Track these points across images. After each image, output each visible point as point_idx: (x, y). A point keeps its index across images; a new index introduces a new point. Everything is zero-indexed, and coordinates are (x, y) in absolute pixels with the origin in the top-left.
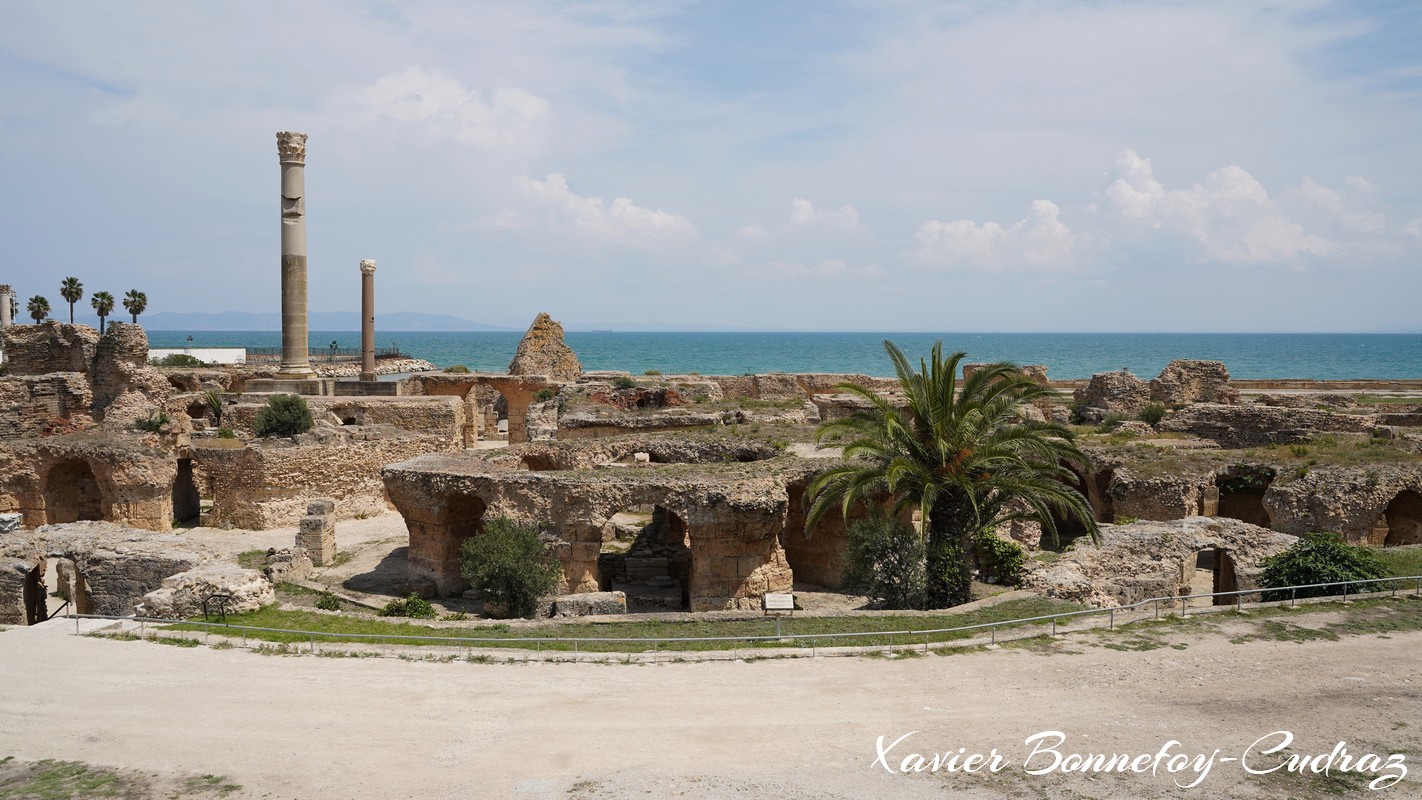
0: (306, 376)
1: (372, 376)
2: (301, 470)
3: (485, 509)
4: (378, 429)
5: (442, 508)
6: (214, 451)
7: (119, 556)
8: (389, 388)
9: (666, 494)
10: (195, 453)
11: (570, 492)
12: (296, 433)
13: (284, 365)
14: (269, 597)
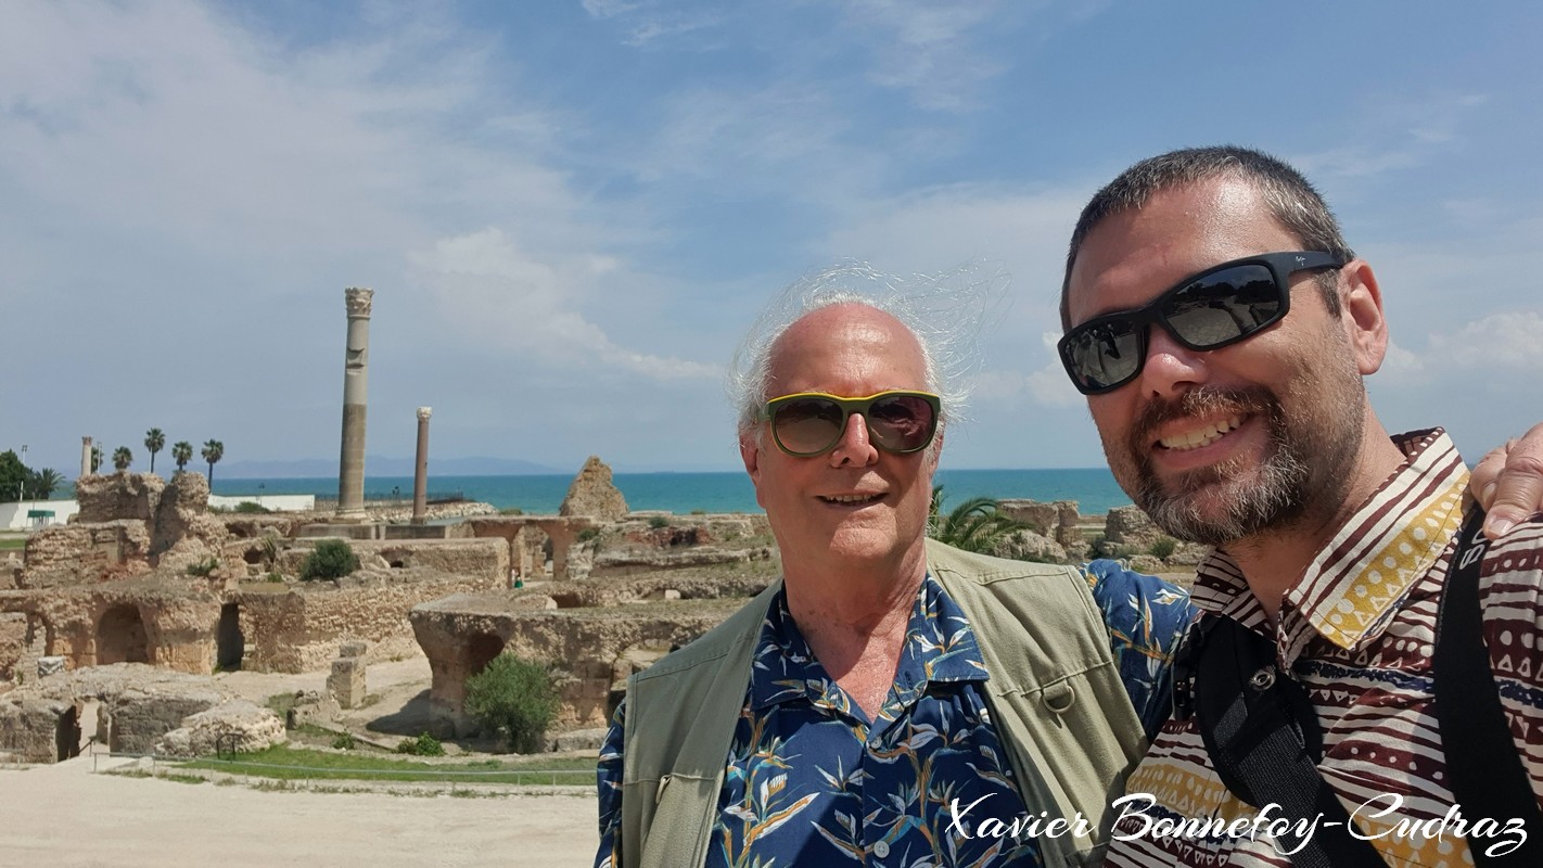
0: (359, 521)
1: (422, 520)
2: (341, 613)
3: (503, 646)
4: (419, 571)
5: (464, 647)
6: (260, 596)
7: (146, 696)
8: (438, 532)
9: (673, 630)
10: (241, 599)
11: (583, 628)
12: (338, 576)
13: (339, 511)
14: (280, 736)
